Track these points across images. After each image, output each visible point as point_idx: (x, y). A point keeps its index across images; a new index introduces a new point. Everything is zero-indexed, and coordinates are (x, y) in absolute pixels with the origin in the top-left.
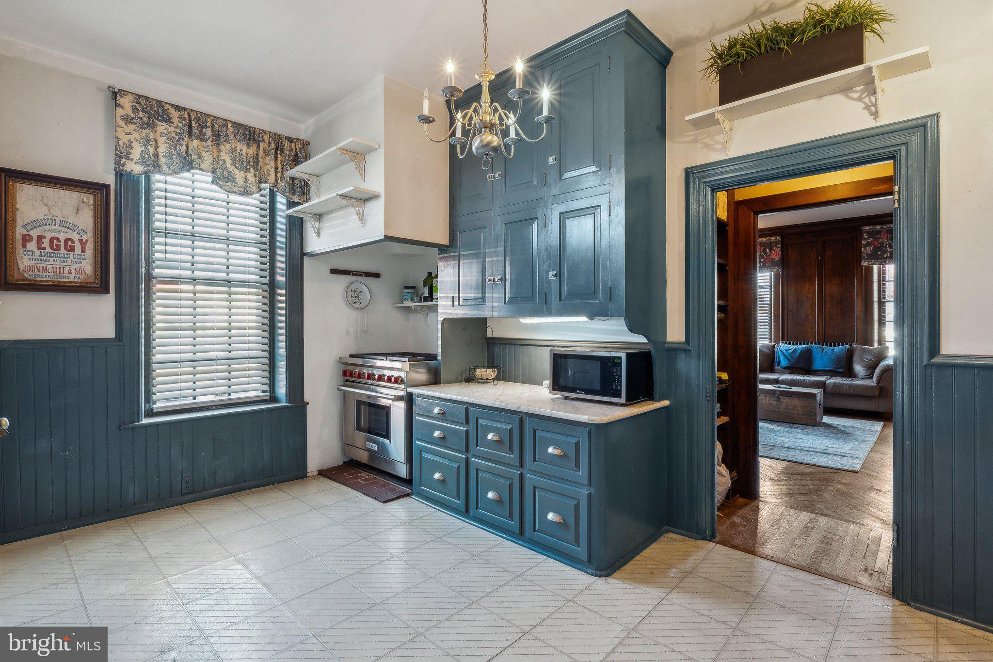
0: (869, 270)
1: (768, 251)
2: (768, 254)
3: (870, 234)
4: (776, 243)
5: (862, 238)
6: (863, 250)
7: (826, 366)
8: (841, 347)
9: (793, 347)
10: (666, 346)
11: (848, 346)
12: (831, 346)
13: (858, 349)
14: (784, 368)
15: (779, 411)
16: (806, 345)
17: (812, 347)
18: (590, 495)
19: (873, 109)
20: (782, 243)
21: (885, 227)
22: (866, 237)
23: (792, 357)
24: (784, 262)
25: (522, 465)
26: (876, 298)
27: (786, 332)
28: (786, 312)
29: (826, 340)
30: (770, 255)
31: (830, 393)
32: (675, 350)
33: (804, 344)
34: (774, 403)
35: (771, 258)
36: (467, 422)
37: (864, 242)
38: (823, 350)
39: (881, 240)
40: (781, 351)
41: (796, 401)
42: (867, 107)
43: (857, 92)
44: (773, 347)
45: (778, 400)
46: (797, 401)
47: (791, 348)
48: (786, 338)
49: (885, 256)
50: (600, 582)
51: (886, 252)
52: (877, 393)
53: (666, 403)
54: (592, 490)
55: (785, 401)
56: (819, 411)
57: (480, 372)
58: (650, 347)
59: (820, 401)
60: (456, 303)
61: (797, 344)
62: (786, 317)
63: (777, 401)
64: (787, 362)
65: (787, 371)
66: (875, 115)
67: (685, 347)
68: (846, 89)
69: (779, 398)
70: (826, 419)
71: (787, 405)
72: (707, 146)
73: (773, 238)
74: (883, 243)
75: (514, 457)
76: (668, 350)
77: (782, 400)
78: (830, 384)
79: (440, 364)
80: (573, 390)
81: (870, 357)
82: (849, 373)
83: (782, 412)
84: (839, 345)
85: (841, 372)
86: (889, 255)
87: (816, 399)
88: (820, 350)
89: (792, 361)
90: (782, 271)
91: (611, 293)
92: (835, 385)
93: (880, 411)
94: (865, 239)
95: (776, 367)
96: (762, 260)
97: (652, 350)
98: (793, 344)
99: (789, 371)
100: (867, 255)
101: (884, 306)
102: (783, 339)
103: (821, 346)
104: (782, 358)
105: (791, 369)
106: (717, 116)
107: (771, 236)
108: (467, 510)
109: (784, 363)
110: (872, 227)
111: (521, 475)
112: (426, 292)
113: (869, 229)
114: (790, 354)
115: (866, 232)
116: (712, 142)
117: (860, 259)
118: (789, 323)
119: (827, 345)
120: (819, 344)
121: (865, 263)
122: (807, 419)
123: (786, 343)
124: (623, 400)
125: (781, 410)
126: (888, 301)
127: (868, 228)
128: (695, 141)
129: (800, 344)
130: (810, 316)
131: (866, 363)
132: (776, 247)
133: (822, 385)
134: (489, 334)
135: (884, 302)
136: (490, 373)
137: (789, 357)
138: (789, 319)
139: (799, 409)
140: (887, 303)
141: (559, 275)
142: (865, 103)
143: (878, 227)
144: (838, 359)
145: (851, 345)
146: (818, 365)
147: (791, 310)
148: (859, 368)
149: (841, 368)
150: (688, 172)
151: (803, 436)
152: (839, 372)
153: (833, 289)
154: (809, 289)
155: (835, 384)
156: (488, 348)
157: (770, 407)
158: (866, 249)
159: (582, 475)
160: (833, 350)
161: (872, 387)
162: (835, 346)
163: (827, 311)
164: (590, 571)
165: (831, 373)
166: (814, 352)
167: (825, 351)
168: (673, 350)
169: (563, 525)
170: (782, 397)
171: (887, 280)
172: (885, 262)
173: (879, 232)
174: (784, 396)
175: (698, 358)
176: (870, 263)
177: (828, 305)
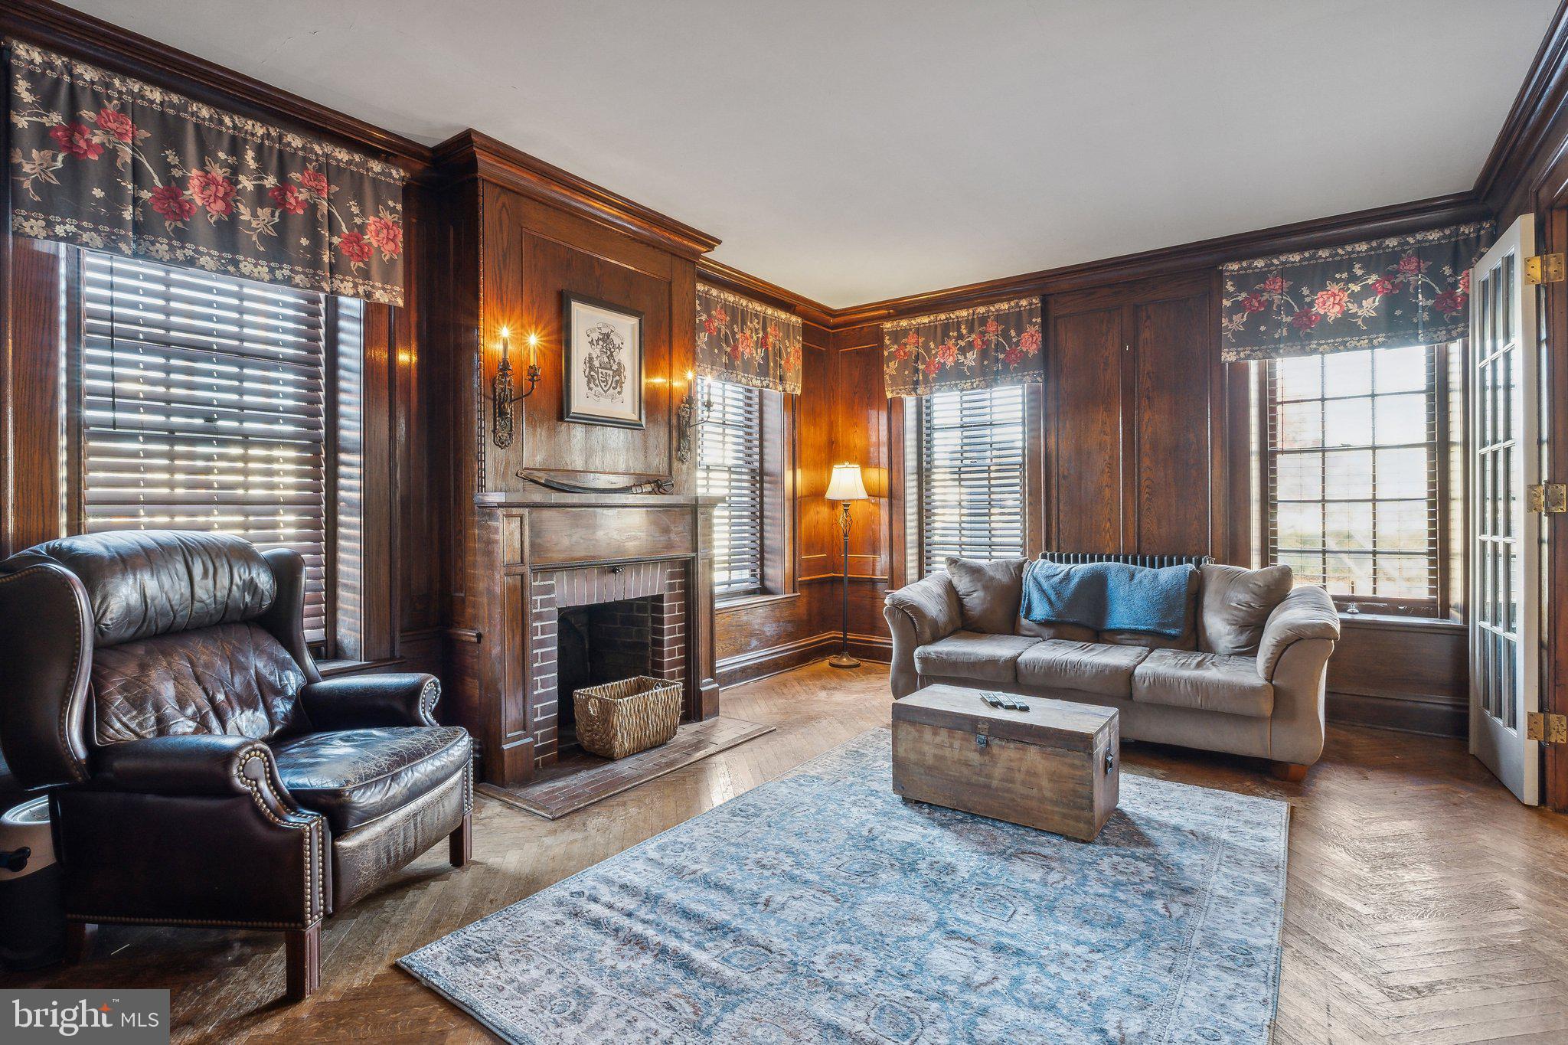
0: (1240, 373)
1: (1013, 333)
2: (1014, 340)
3: (1242, 282)
4: (1031, 312)
5: (1221, 293)
6: (1225, 322)
7: (1137, 621)
8: (1174, 568)
9: (1064, 567)
11: (1191, 567)
12: (1152, 566)
13: (1215, 575)
14: (1040, 625)
15: (987, 787)
16: (1095, 564)
17: (1107, 569)
20: (1044, 312)
21: (1275, 262)
22: (1231, 289)
23: (1058, 594)
24: (1049, 359)
26: (1254, 446)
27: (1054, 531)
28: (1054, 481)
29: (1142, 554)
30: (1017, 344)
31: (1144, 701)
33: (1092, 560)
34: (975, 757)
35: (1021, 351)
37: (1226, 303)
38: (1132, 577)
39: (1266, 296)
40: (1035, 579)
41: (1033, 757)
44: (1020, 567)
45: (985, 748)
46: (1038, 758)
47: (1058, 570)
48: (1052, 544)
49: (1277, 336)
51: (1279, 325)
52: (1267, 708)
55: (1004, 755)
59: (1107, 753)
61: (1073, 562)
62: (1055, 493)
63: (982, 752)
64: (1047, 607)
65: (1046, 632)
69: (987, 744)
71: (1010, 769)
73: (1024, 302)
74: (1271, 303)
77: (995, 750)
78: (1143, 678)
81: (1244, 597)
82: (1195, 637)
83: (997, 789)
84: (1171, 564)
85: (1174, 637)
86: (1285, 333)
87: (1091, 755)
88: (1124, 577)
89: (1061, 606)
90: (1046, 382)
92: (1160, 683)
93: (1276, 757)
94: (1230, 295)
95: (1024, 622)
96: (1002, 356)
98: (1066, 561)
99: (1051, 632)
100: (1235, 333)
101: (1274, 463)
102: (1049, 546)
103: (1130, 565)
104: (1035, 596)
105: (1059, 628)
107: (1020, 298)
109: (1040, 610)
110: (1244, 264)
113: (1238, 270)
114: (1055, 587)
115: (1232, 278)
117: (1216, 343)
118: (1061, 508)
119: (1143, 564)
120: (1126, 562)
121: (1228, 356)
122: (1065, 816)
123: (1051, 558)
125: (995, 783)
126: (1283, 452)
127: (1235, 266)
129: (1083, 561)
130: (1107, 491)
131: (1236, 612)
132: (1031, 323)
133: (1122, 687)
135: (1274, 454)
137: (1052, 594)
138: (1061, 498)
139: (1045, 783)
140: (1279, 456)
143: (1260, 263)
144: (1167, 602)
145: (1198, 563)
146: (1120, 616)
147: (1064, 477)
148: (1218, 626)
149: (1174, 626)
152: (1170, 635)
153: (1156, 420)
154: (1104, 423)
155: (1156, 675)
157: (965, 771)
158: (1231, 321)
160: (1156, 577)
161: (1254, 691)
162: (1161, 565)
163: (1144, 476)
165: (1150, 639)
166: (1112, 582)
167: (1136, 580)
170: (997, 741)
171: (1279, 400)
172: (1276, 350)
173: (1262, 276)
174: (1001, 739)
176: (1242, 355)
177: (1146, 462)
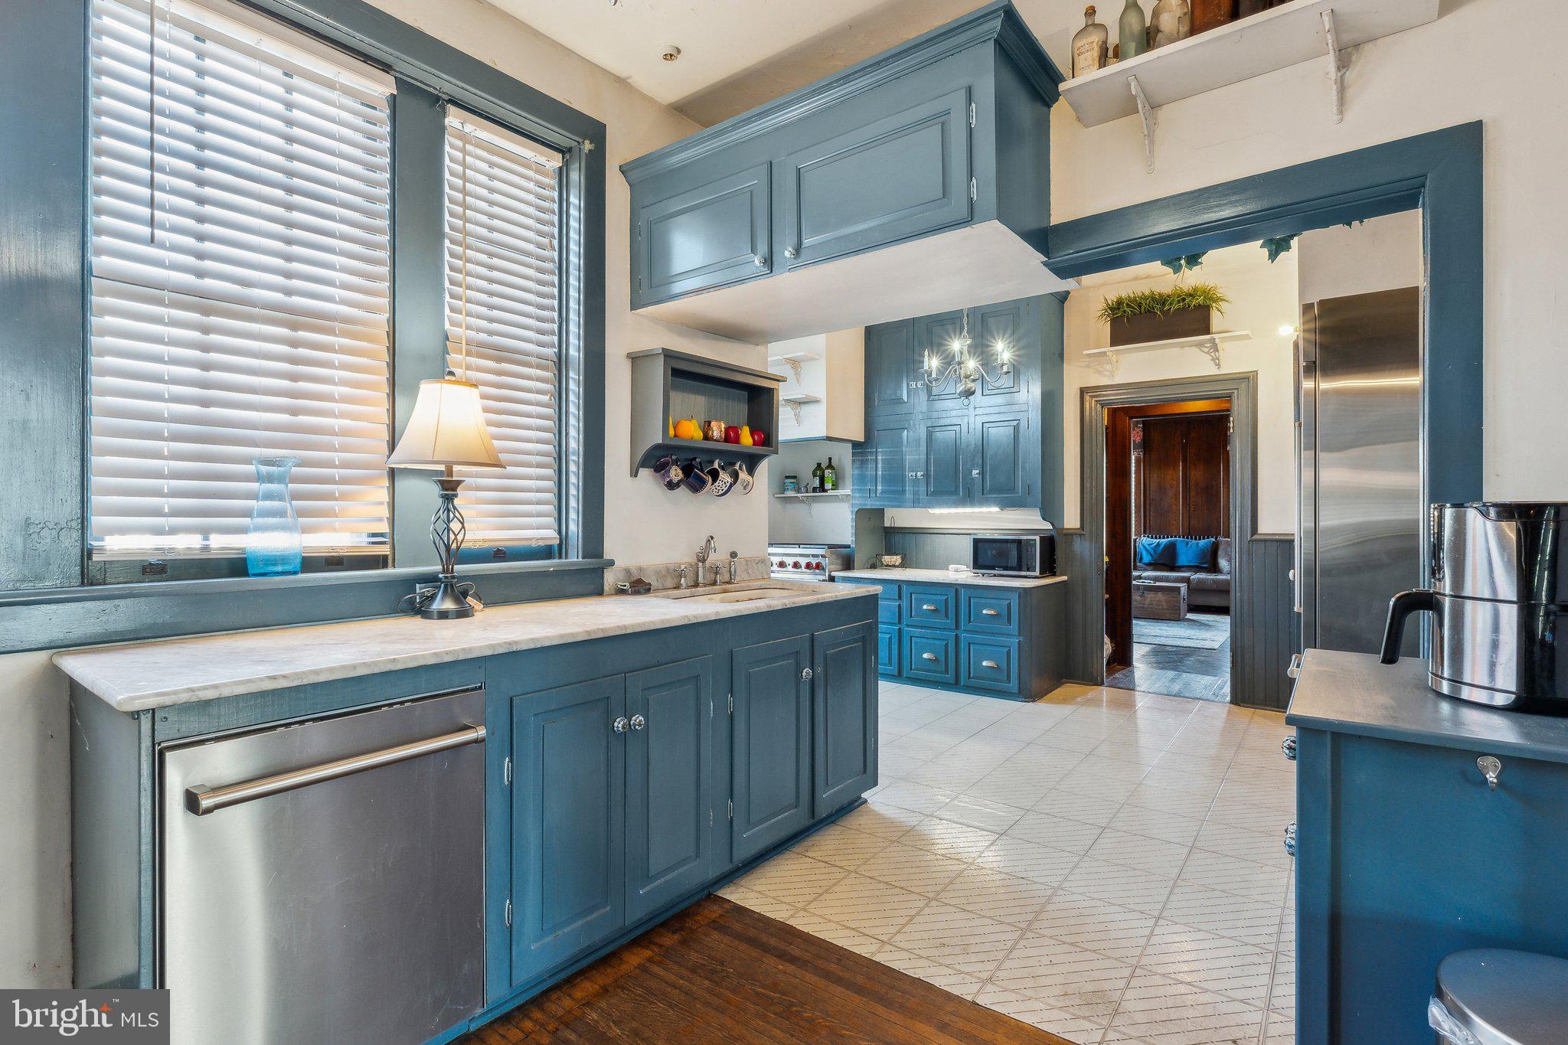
7: (1190, 562)
8: (1206, 540)
9: (1156, 541)
10: (1064, 532)
11: (1213, 539)
12: (1196, 539)
13: (1224, 543)
14: (1147, 564)
15: (1144, 608)
16: (1170, 539)
17: (1176, 541)
18: (1019, 642)
19: (1217, 361)
23: (1155, 552)
24: (1146, 445)
25: (957, 627)
27: (1148, 524)
28: (1148, 501)
29: (1191, 533)
31: (1195, 589)
32: (1072, 535)
33: (1168, 537)
34: (1139, 598)
36: (900, 597)
38: (1187, 544)
40: (1143, 546)
42: (1213, 360)
43: (1206, 347)
45: (1142, 596)
47: (1154, 542)
48: (1148, 531)
50: (1030, 707)
53: (1065, 578)
54: (1021, 639)
55: (1149, 596)
56: (1183, 606)
57: (887, 559)
58: (1053, 533)
59: (1184, 597)
60: (872, 495)
61: (1160, 538)
62: (1148, 506)
64: (1150, 558)
65: (1148, 568)
66: (1218, 365)
67: (1081, 532)
68: (1200, 345)
69: (1143, 593)
70: (1189, 616)
71: (1151, 601)
72: (1099, 372)
75: (950, 622)
76: (1066, 535)
77: (1145, 596)
78: (1194, 579)
79: (853, 551)
80: (993, 568)
82: (1214, 568)
83: (1147, 608)
84: (1204, 538)
85: (1206, 568)
87: (1180, 595)
88: (1184, 544)
89: (1156, 557)
90: (1144, 454)
91: (1029, 489)
92: (1200, 581)
95: (1138, 564)
97: (1055, 534)
98: (1156, 538)
99: (1152, 568)
102: (1145, 532)
103: (1185, 539)
104: (1145, 553)
105: (1155, 565)
106: (1110, 354)
108: (900, 674)
109: (1147, 558)
111: (957, 635)
112: (817, 482)
114: (1152, 548)
116: (1102, 369)
118: (1151, 514)
119: (1192, 538)
120: (1183, 537)
122: (1171, 614)
123: (1148, 537)
124: (1037, 573)
125: (1145, 606)
128: (1088, 366)
129: (1164, 538)
130: (1174, 506)
132: (1137, 427)
133: (1187, 580)
134: (887, 524)
136: (897, 559)
137: (1152, 552)
138: (1151, 509)
139: (1164, 603)
141: (982, 473)
142: (1212, 356)
144: (1202, 554)
145: (1216, 539)
146: (1183, 559)
147: (1153, 500)
148: (1224, 563)
149: (1205, 563)
150: (1083, 391)
151: (1168, 628)
152: (1204, 567)
153: (1198, 475)
154: (1172, 475)
155: (1199, 579)
156: (886, 538)
159: (1014, 627)
160: (1197, 543)
162: (1200, 539)
163: (1192, 500)
164: (1020, 699)
165: (1195, 569)
166: (1178, 546)
167: (1189, 545)
168: (1069, 535)
169: (997, 669)
170: (1146, 592)
174: (1148, 591)
175: (1091, 540)
177: (1193, 493)
